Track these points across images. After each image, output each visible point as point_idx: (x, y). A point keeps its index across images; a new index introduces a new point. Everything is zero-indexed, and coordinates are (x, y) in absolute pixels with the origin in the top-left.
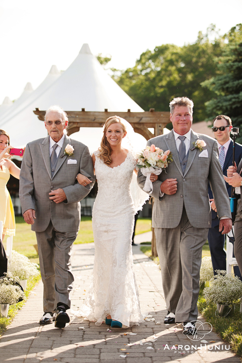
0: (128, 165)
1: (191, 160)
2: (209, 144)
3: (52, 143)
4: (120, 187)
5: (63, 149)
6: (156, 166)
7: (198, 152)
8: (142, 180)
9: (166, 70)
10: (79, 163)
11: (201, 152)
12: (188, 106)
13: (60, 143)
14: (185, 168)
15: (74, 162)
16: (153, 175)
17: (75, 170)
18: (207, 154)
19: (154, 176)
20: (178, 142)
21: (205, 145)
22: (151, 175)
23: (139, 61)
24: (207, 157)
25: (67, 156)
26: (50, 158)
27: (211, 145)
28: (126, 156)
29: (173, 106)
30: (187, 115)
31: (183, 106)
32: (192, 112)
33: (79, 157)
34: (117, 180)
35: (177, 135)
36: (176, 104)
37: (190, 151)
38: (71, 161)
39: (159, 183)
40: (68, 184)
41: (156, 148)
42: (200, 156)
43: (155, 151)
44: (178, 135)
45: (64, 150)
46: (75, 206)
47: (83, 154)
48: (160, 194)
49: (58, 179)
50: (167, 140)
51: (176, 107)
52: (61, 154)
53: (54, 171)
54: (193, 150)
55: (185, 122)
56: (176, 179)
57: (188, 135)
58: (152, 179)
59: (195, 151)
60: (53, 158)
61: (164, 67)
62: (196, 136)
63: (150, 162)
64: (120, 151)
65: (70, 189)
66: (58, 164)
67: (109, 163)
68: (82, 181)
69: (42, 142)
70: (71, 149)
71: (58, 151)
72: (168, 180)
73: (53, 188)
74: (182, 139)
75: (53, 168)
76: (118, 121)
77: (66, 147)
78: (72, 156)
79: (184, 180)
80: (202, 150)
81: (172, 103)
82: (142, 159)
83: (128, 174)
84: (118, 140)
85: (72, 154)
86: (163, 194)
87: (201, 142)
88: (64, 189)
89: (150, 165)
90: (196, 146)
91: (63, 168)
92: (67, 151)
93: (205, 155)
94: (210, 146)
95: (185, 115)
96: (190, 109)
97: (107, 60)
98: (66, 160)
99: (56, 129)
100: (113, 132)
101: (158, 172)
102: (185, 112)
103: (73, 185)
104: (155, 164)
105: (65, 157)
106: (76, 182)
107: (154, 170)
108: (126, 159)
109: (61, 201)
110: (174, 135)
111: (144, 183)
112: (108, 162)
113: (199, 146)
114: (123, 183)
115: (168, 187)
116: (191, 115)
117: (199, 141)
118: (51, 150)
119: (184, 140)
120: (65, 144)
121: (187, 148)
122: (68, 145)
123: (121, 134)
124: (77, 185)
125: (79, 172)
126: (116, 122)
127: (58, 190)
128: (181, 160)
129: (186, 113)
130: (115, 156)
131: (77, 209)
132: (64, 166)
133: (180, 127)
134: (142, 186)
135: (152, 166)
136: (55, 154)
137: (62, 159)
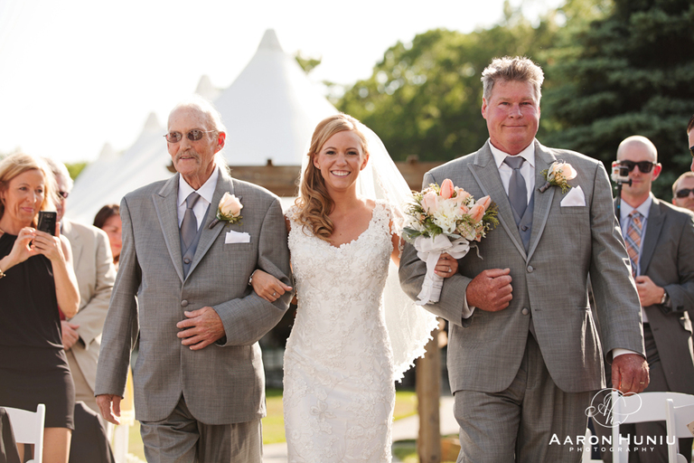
0: (377, 238)
1: (542, 217)
2: (584, 171)
3: (186, 190)
4: (357, 296)
5: (214, 206)
6: (456, 232)
7: (558, 193)
8: (415, 273)
9: (437, 81)
10: (255, 241)
11: (566, 192)
12: (531, 80)
13: (207, 192)
14: (529, 238)
15: (244, 238)
16: (445, 258)
17: (245, 261)
18: (583, 198)
19: (447, 263)
20: (506, 174)
21: (573, 174)
22: (440, 259)
23: (381, 66)
24: (584, 205)
25: (225, 222)
26: (180, 230)
27: (589, 175)
28: (371, 215)
29: (491, 78)
30: (526, 103)
31: (517, 80)
32: (540, 95)
33: (257, 226)
34: (351, 278)
35: (500, 156)
36: (498, 74)
37: (537, 193)
38: (233, 237)
39: (464, 281)
40: (227, 296)
41: (456, 189)
42: (564, 203)
43: (453, 195)
44: (505, 155)
45: (218, 209)
46: (247, 354)
47: (267, 217)
48: (464, 310)
49: (202, 283)
50: (476, 170)
51: (499, 82)
52: (209, 219)
53: (189, 263)
54: (546, 189)
55: (520, 122)
56: (507, 270)
57: (528, 154)
58: (443, 268)
59: (551, 193)
60: (186, 229)
61: (432, 75)
62: (549, 155)
63: (440, 222)
64: (354, 204)
65: (235, 308)
66: (200, 245)
67: (326, 231)
68: (266, 287)
69: (159, 190)
70: (233, 204)
71: (200, 212)
72: (489, 273)
73: (188, 304)
74: (515, 162)
75: (188, 255)
76: (350, 125)
77: (222, 201)
78: (237, 223)
79: (530, 268)
80: (569, 189)
81: (490, 70)
82: (418, 214)
83: (380, 262)
84: (352, 172)
85: (238, 219)
86: (473, 309)
87: (564, 168)
88: (217, 307)
89: (439, 230)
90: (550, 178)
91: (215, 253)
92: (225, 211)
93: (579, 201)
94: (587, 175)
95: (521, 104)
96: (535, 87)
97: (314, 63)
98: (221, 235)
99: (192, 152)
100: (341, 153)
101: (460, 251)
102: (520, 96)
103: (242, 298)
104: (453, 228)
105: (220, 227)
106: (249, 289)
107: (450, 244)
108: (371, 223)
109: (210, 341)
110: (492, 156)
111: (422, 282)
112: (323, 231)
113: (559, 180)
114: (367, 287)
115: (492, 291)
116: (538, 103)
117: (556, 167)
118: (183, 209)
119: (521, 166)
120: (219, 193)
121: (530, 186)
122: (227, 195)
123: (359, 159)
124: (251, 299)
125: (257, 266)
126: (346, 129)
127: (202, 311)
128: (518, 218)
129: (524, 99)
130: (340, 215)
131: (251, 362)
132: (216, 248)
133: (506, 136)
134: (414, 290)
135: (446, 232)
136: (194, 219)
137: (213, 231)
